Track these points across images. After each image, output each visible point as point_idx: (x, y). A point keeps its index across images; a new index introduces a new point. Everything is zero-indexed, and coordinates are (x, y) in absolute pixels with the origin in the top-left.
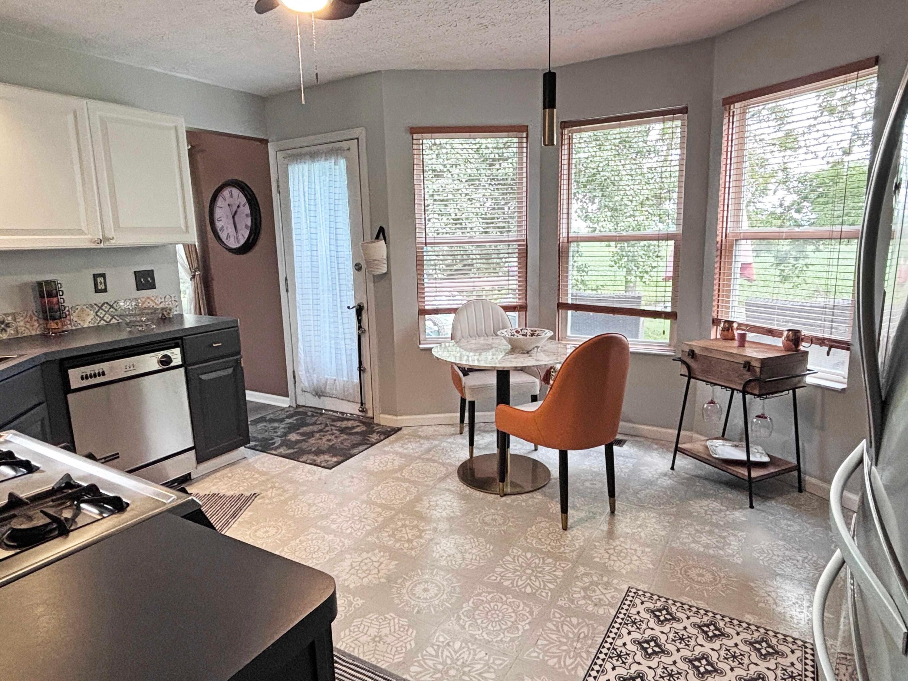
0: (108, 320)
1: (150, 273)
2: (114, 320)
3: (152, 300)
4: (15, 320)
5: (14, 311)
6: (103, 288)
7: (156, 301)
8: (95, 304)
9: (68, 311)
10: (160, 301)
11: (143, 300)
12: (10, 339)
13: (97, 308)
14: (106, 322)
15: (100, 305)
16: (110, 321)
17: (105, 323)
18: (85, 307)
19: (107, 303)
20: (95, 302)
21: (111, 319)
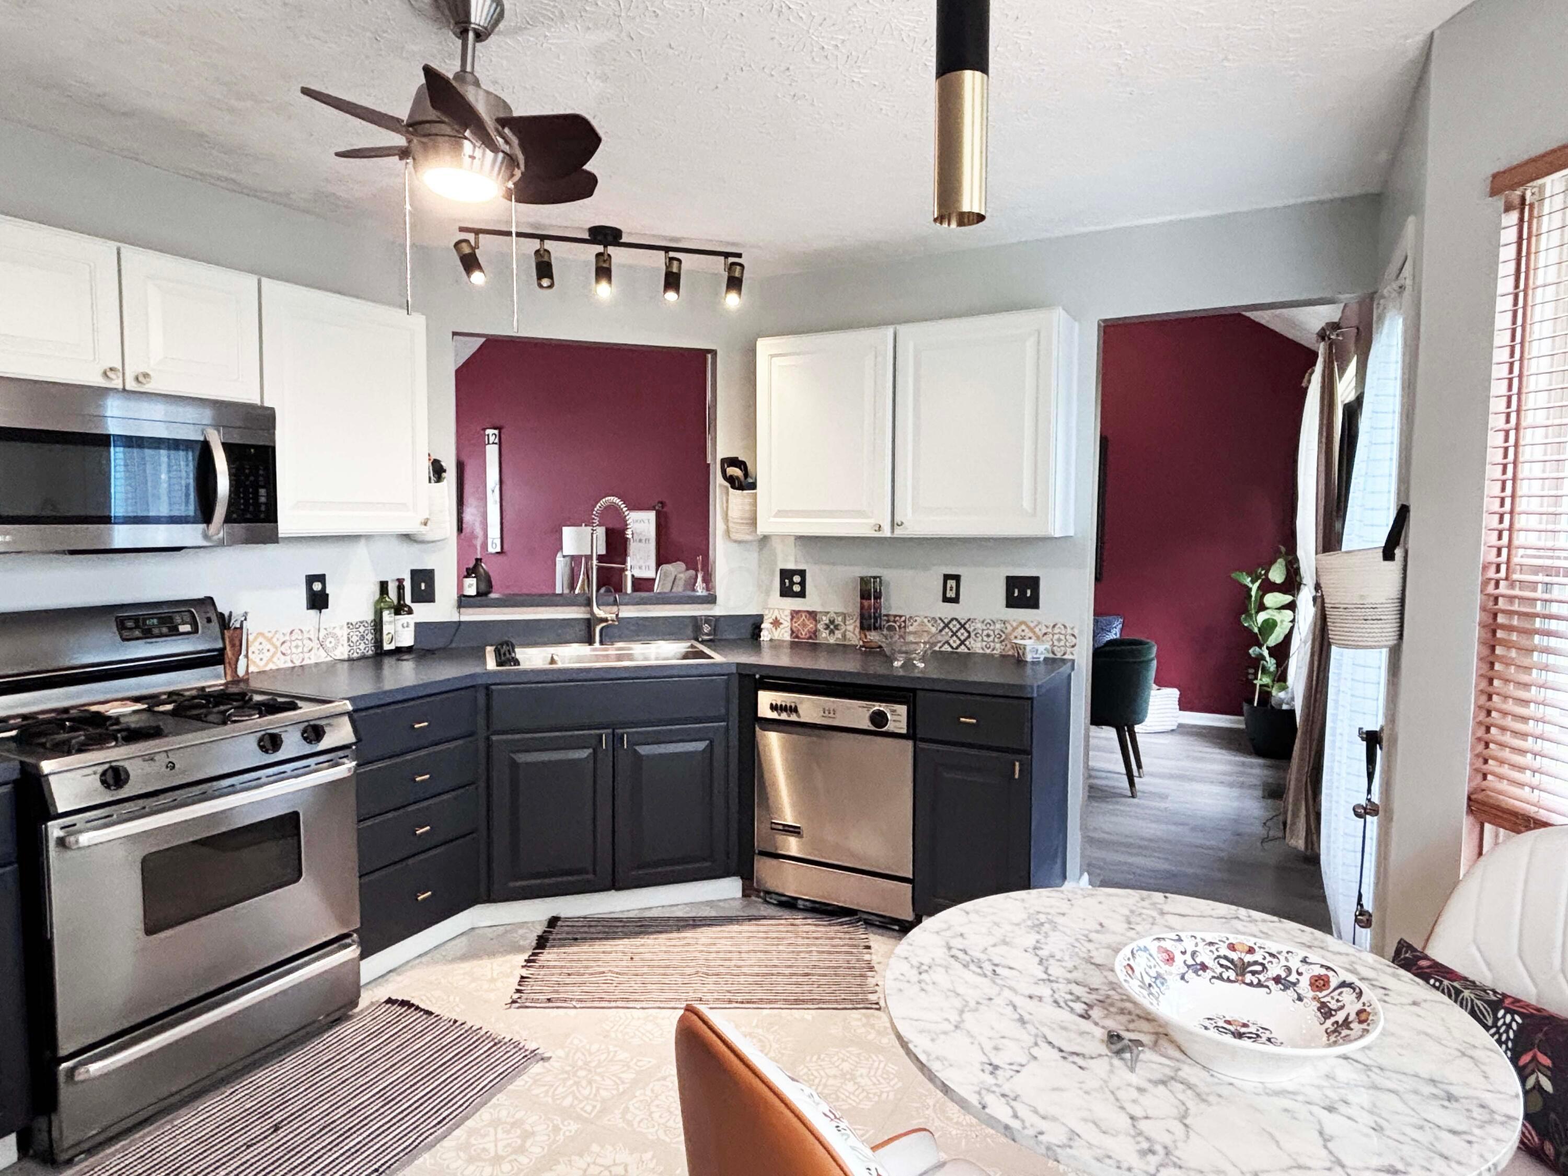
0: (954, 645)
1: (1034, 582)
2: (963, 647)
3: (1028, 627)
4: (845, 623)
5: (845, 611)
6: (953, 596)
7: (1037, 630)
8: (940, 619)
9: (904, 622)
10: (1044, 630)
11: (1015, 624)
12: (838, 645)
13: (942, 625)
14: (952, 647)
15: (946, 621)
16: (957, 648)
17: (950, 649)
18: (926, 620)
19: (957, 620)
20: (939, 615)
21: (960, 645)
